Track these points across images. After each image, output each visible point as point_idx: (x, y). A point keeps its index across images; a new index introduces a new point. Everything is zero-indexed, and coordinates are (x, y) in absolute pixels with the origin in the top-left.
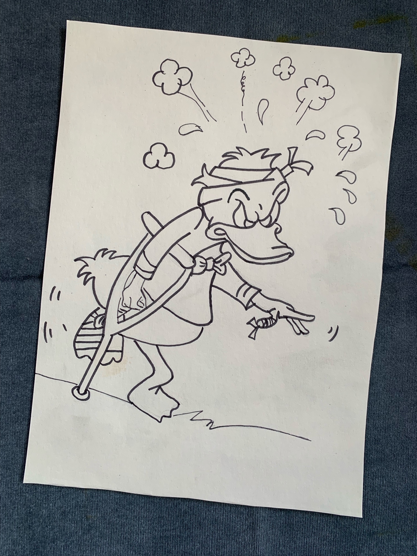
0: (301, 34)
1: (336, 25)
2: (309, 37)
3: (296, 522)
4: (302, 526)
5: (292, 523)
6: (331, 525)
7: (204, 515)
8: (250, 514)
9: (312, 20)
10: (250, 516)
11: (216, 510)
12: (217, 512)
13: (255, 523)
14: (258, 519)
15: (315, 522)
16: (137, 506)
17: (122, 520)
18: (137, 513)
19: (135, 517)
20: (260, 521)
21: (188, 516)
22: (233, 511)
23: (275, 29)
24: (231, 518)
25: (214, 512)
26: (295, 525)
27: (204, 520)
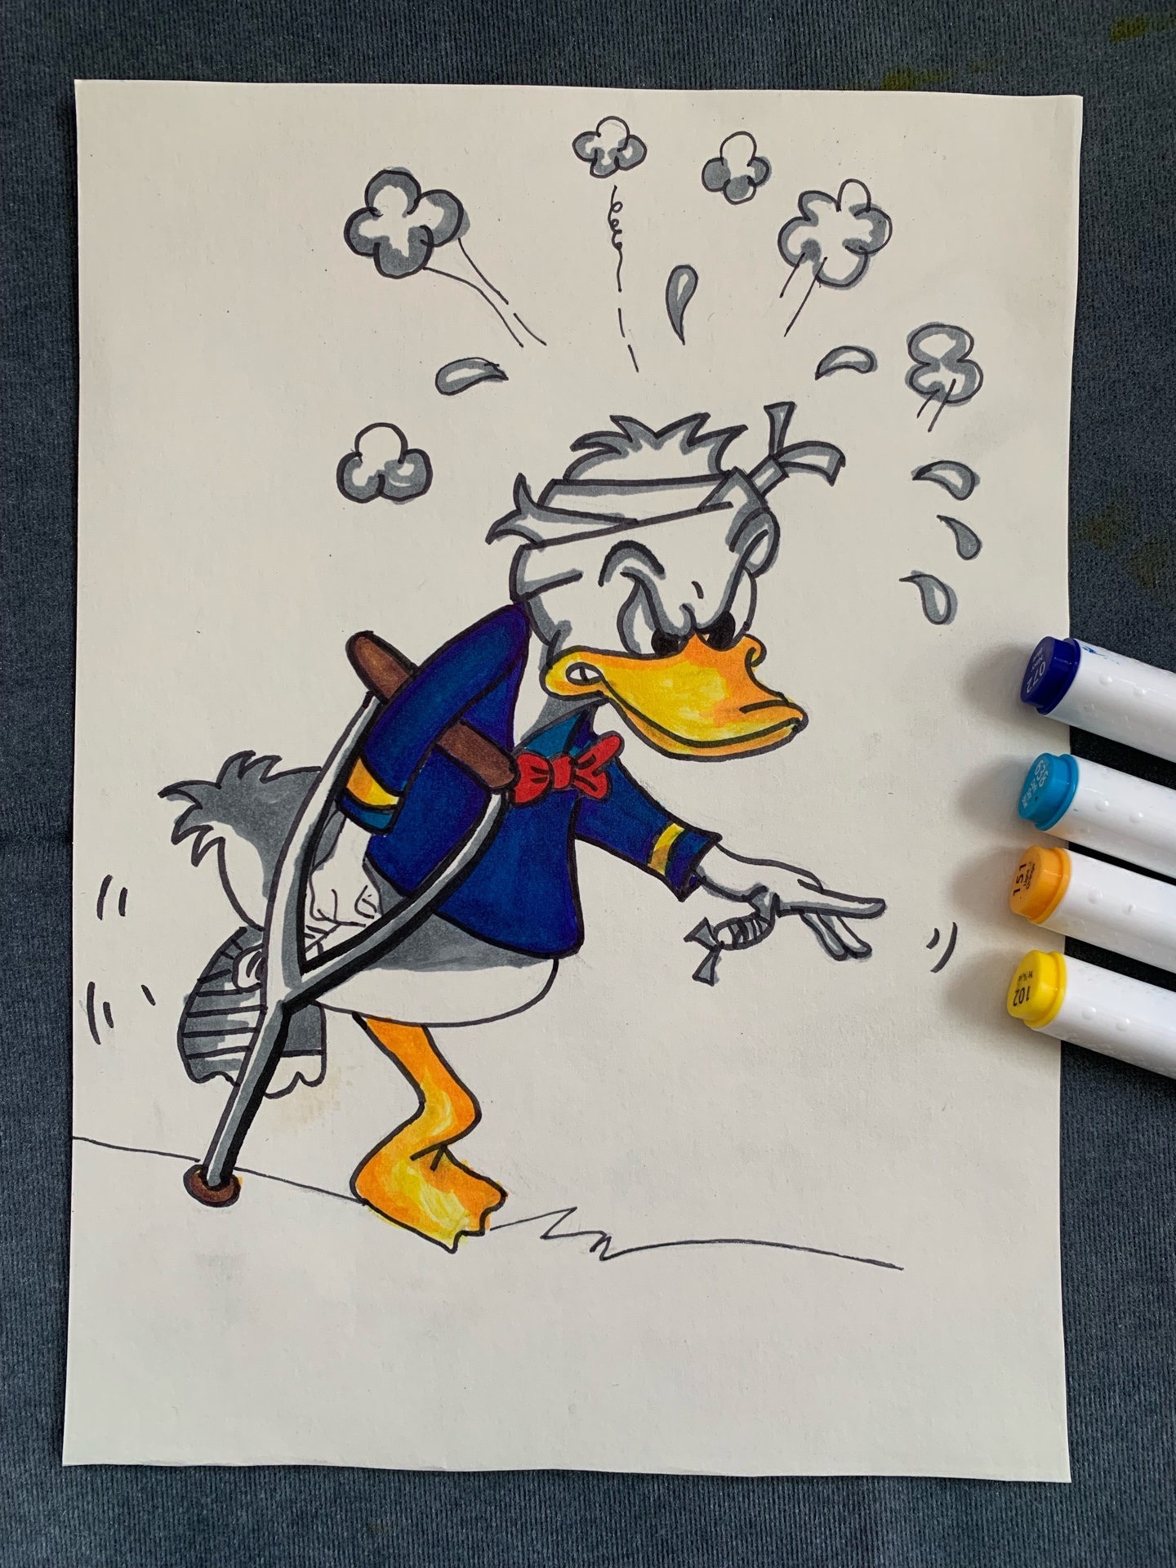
0: (955, 63)
1: (1057, 31)
2: (977, 71)
3: (987, 1521)
4: (1006, 1532)
5: (977, 1525)
6: (1093, 1528)
7: (715, 1511)
8: (853, 1504)
9: (984, 20)
10: (854, 1510)
11: (751, 1494)
12: (754, 1500)
13: (869, 1531)
14: (878, 1518)
15: (1045, 1520)
16: (516, 1490)
17: (474, 1533)
18: (518, 1511)
19: (511, 1522)
20: (884, 1525)
21: (668, 1514)
22: (801, 1495)
23: (874, 52)
24: (795, 1517)
25: (746, 1500)
26: (986, 1531)
27: (715, 1523)
